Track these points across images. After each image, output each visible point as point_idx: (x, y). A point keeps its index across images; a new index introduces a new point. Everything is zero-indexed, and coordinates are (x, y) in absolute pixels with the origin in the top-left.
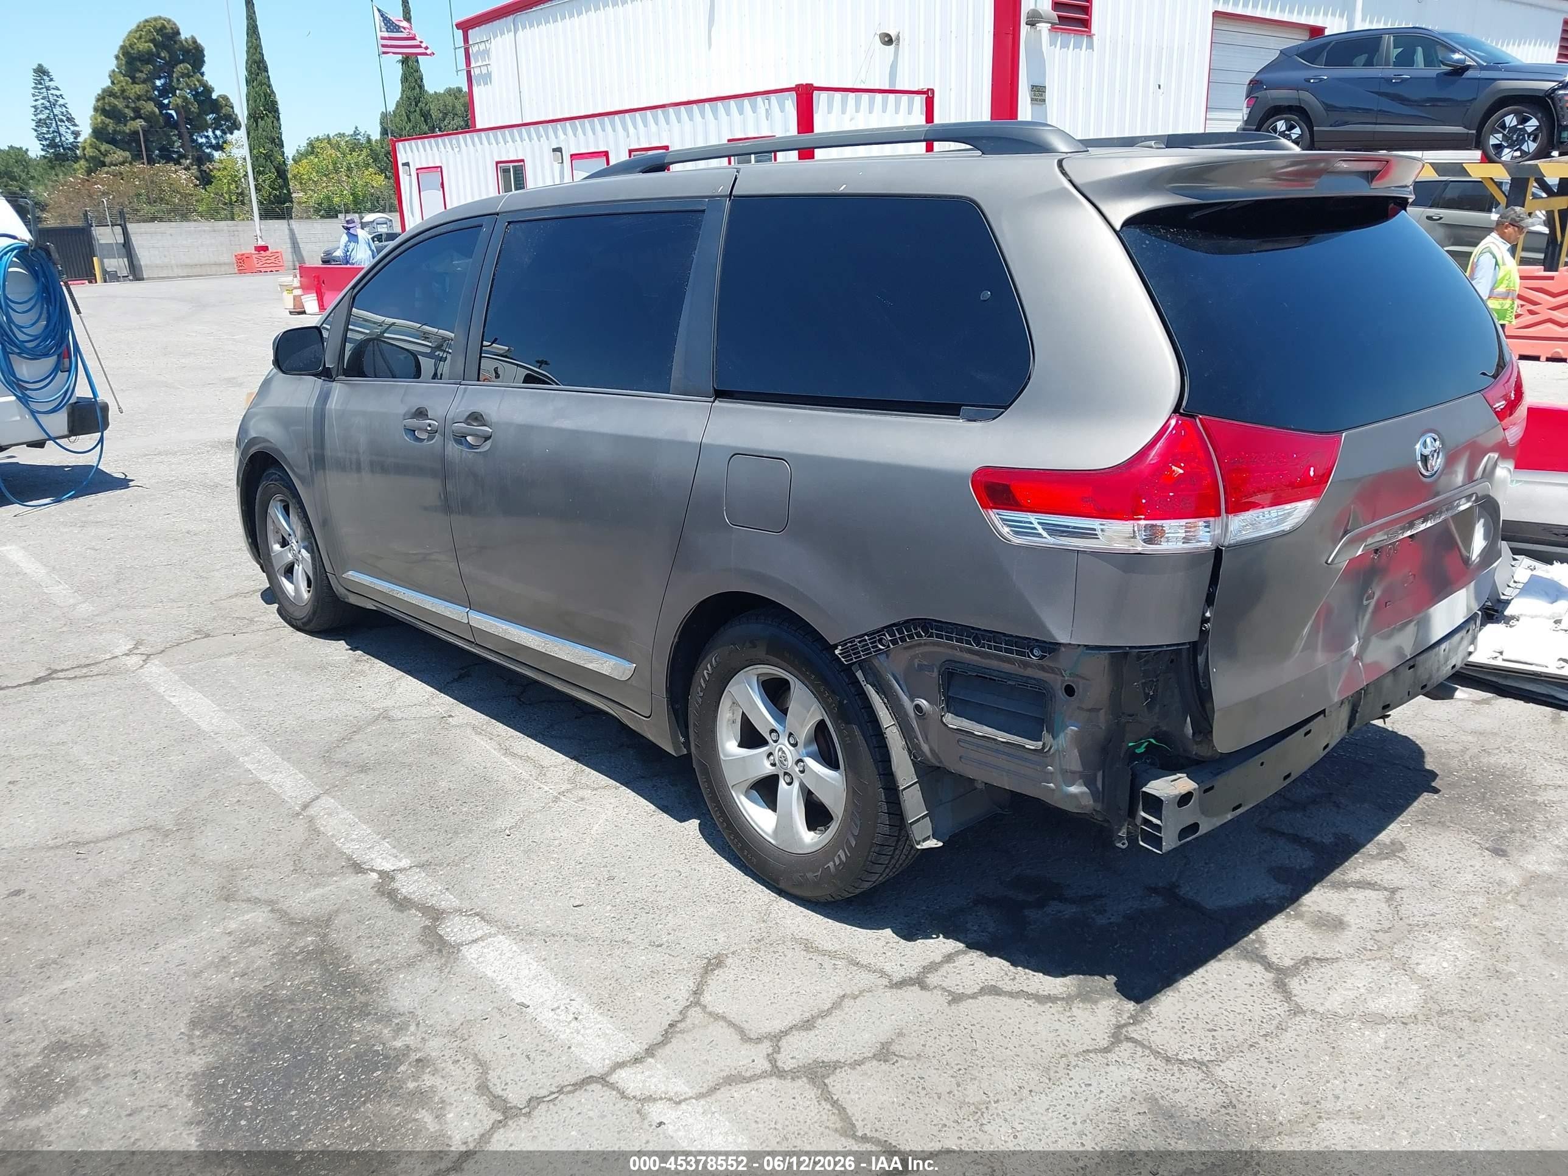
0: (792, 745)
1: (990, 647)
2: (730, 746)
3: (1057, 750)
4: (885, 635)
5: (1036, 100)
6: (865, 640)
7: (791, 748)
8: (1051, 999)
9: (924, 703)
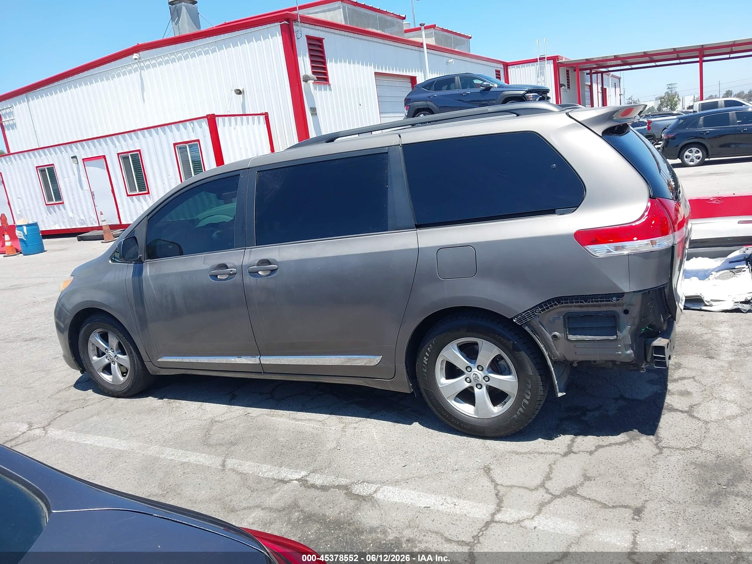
0: (481, 370)
1: (592, 302)
2: (442, 381)
3: (623, 337)
4: (538, 308)
5: (313, 114)
6: (529, 313)
7: (480, 372)
8: (621, 444)
9: (556, 333)
